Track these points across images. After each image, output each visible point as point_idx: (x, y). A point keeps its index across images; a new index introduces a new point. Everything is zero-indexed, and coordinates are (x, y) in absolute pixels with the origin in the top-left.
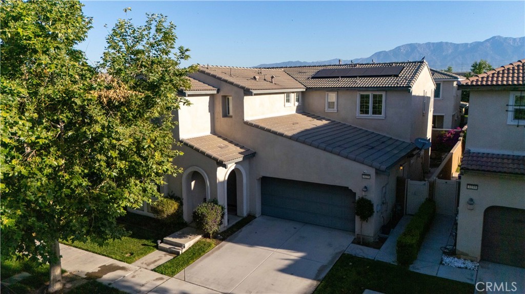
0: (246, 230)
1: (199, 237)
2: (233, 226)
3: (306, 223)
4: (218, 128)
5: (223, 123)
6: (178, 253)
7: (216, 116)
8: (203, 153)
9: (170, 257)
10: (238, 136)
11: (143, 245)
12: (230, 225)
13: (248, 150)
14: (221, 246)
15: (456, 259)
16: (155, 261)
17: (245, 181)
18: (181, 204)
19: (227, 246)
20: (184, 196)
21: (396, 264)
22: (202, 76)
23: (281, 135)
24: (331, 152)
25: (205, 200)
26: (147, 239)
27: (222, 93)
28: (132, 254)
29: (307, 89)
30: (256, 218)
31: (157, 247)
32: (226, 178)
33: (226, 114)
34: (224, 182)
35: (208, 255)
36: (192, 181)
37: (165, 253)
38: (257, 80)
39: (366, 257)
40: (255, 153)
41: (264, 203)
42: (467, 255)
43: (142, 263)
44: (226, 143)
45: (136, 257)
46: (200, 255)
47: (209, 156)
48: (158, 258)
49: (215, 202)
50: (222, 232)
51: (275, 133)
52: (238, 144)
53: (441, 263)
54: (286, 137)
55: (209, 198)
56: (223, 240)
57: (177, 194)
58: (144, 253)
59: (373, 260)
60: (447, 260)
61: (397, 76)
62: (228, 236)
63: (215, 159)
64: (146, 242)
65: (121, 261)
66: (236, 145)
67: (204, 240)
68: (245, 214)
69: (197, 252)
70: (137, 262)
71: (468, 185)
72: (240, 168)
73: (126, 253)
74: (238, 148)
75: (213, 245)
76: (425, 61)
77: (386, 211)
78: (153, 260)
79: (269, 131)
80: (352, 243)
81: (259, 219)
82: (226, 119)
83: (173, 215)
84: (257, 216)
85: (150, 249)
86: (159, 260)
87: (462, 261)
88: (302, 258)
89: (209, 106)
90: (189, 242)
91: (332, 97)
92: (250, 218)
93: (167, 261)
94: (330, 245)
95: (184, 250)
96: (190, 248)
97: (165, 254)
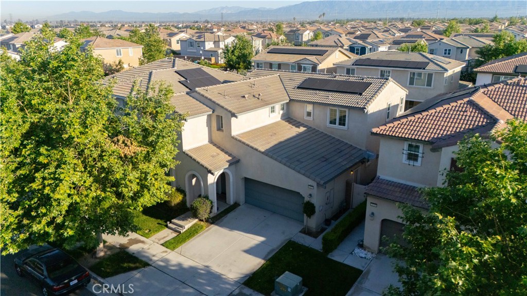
0: (230, 215)
1: (196, 221)
2: (221, 213)
3: (274, 212)
4: (214, 139)
5: (217, 136)
6: (180, 232)
7: (212, 129)
8: (198, 163)
9: (175, 235)
10: (228, 146)
11: (158, 224)
12: (219, 212)
13: (234, 157)
14: (210, 229)
15: (363, 250)
16: (164, 238)
17: (231, 179)
18: (185, 195)
19: (214, 228)
20: (187, 190)
21: (321, 251)
22: (202, 99)
23: (256, 150)
24: (289, 167)
25: (200, 196)
26: (161, 219)
27: (216, 113)
28: (150, 231)
29: (291, 100)
30: (240, 205)
31: (167, 226)
32: (216, 180)
33: (220, 128)
34: (213, 183)
35: (199, 236)
36: (193, 179)
37: (172, 231)
38: (247, 98)
39: (304, 244)
40: (239, 160)
41: (246, 195)
42: (369, 248)
43: (156, 239)
44: (218, 151)
45: (152, 234)
46: (194, 235)
47: (202, 166)
48: (167, 235)
49: (207, 197)
50: (213, 218)
51: (252, 148)
52: (227, 152)
53: (351, 253)
54: (260, 152)
55: (203, 194)
56: (212, 223)
57: (182, 188)
58: (157, 231)
59: (307, 247)
60: (357, 250)
61: (361, 94)
62: (216, 221)
63: (207, 169)
64: (160, 221)
65: (142, 236)
66: (226, 153)
67: (199, 223)
68: (232, 203)
69: (193, 232)
70: (152, 237)
71: (371, 203)
72: (228, 171)
73: (146, 230)
74: (227, 156)
75: (204, 227)
76: (390, 78)
77: (332, 208)
78: (163, 237)
79: (248, 145)
80: (300, 232)
81: (242, 207)
82: (219, 132)
83: (178, 204)
84: (241, 204)
85: (162, 228)
86: (167, 236)
87: (366, 252)
88: (263, 242)
89: (207, 123)
90: (188, 224)
91: (310, 108)
92: (236, 205)
93: (172, 238)
94: (283, 233)
95: (184, 230)
96: (189, 229)
97: (172, 233)
